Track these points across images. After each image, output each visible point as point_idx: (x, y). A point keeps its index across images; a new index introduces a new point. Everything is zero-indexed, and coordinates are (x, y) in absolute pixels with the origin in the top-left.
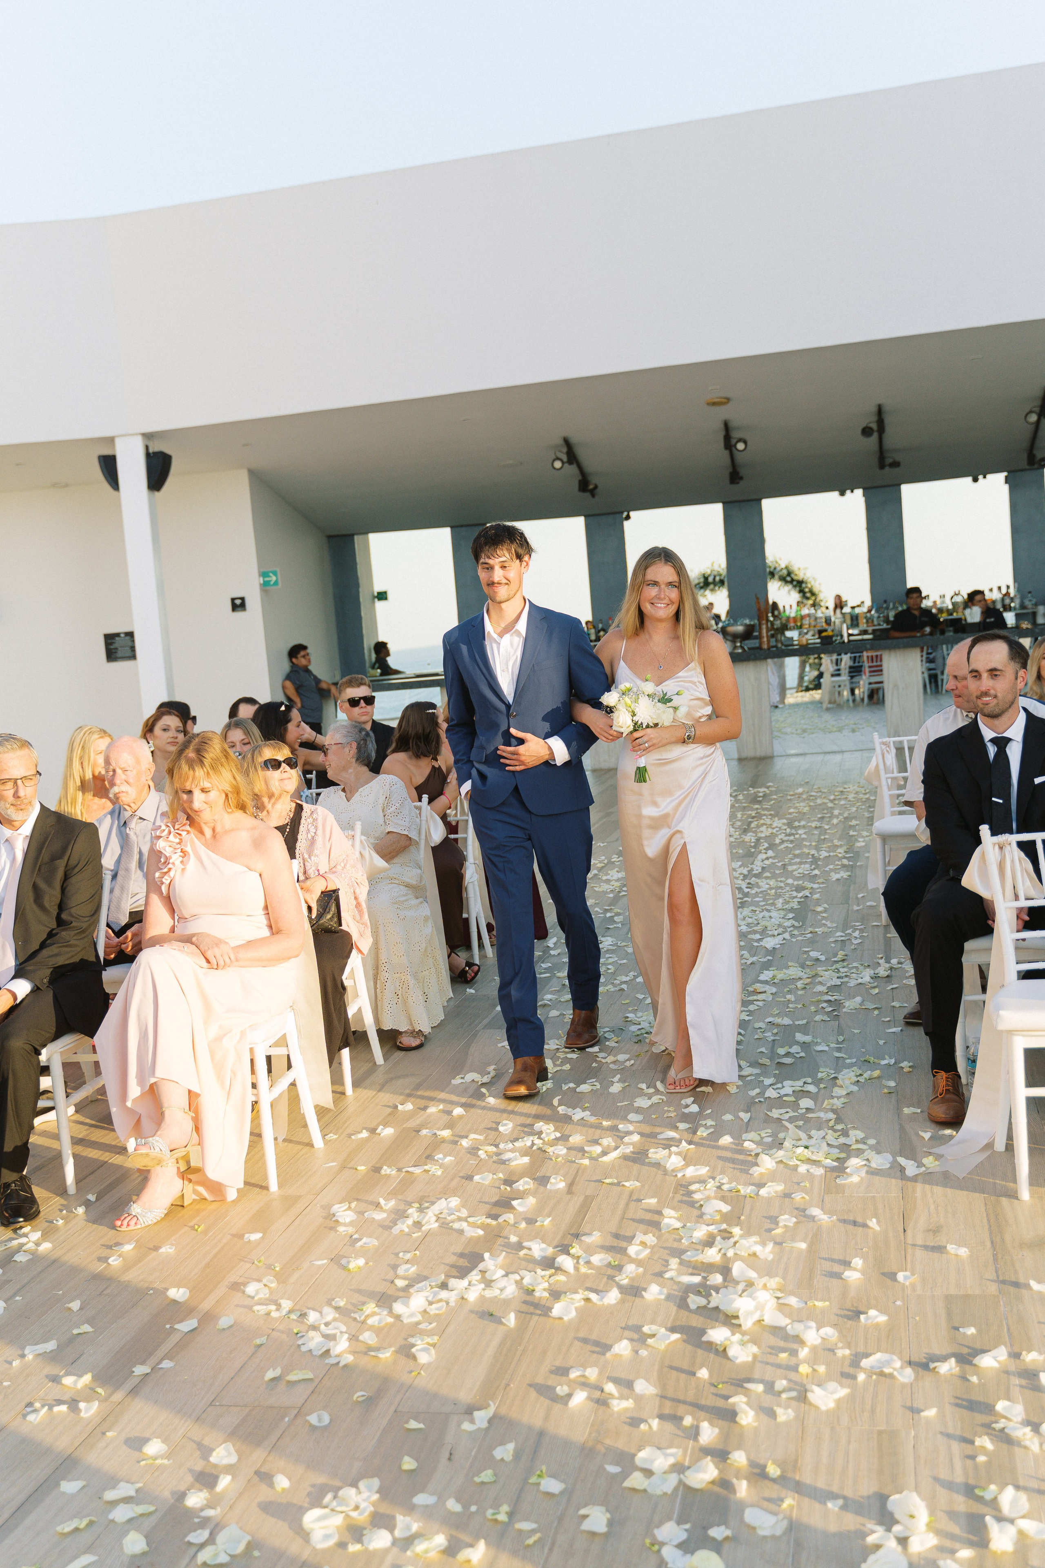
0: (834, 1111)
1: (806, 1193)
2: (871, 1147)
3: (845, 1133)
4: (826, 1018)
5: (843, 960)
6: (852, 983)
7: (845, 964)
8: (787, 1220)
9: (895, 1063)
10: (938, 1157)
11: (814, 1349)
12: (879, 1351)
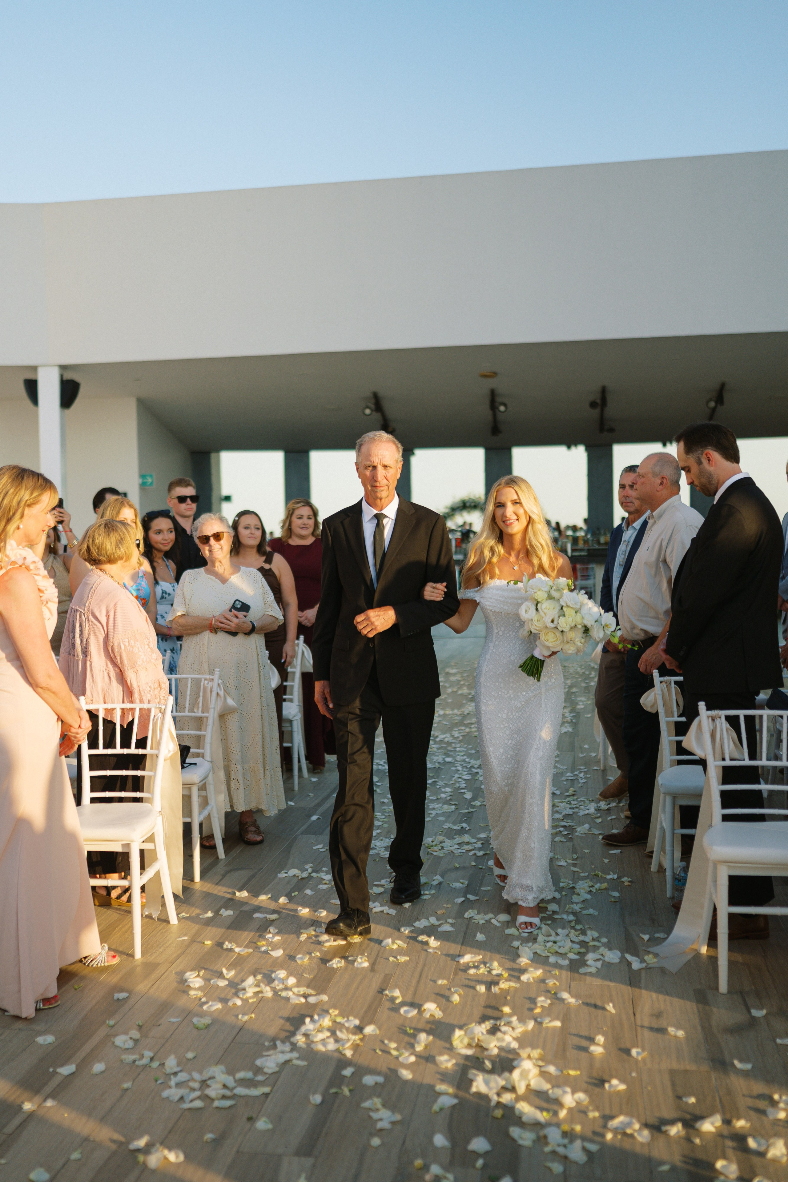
0: (574, 913)
1: (557, 980)
2: (605, 945)
3: (583, 932)
4: (563, 839)
5: (573, 795)
6: (581, 813)
7: (575, 798)
8: (543, 1001)
9: (618, 878)
10: (656, 955)
11: (570, 1110)
12: (621, 1113)
